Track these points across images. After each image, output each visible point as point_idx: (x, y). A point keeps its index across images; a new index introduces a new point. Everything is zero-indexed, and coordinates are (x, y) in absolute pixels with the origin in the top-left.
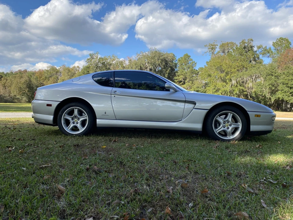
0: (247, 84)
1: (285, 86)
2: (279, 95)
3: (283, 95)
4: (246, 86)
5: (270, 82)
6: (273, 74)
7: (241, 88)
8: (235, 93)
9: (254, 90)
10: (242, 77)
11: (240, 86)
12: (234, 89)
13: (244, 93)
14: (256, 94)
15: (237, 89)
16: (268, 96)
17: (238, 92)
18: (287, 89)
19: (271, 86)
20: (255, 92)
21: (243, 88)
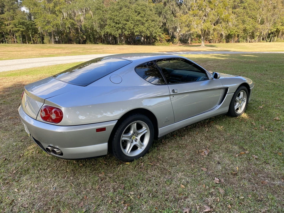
0: (76, 17)
1: (112, 21)
2: (108, 29)
3: (111, 30)
4: (76, 18)
5: (100, 17)
6: (101, 8)
7: (72, 21)
8: (66, 27)
9: (83, 24)
10: (72, 9)
11: (70, 19)
12: (65, 22)
13: (75, 26)
14: (85, 28)
15: (68, 23)
16: (98, 30)
17: (69, 26)
18: (114, 24)
19: (100, 20)
20: (84, 25)
21: (74, 21)
